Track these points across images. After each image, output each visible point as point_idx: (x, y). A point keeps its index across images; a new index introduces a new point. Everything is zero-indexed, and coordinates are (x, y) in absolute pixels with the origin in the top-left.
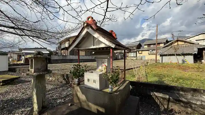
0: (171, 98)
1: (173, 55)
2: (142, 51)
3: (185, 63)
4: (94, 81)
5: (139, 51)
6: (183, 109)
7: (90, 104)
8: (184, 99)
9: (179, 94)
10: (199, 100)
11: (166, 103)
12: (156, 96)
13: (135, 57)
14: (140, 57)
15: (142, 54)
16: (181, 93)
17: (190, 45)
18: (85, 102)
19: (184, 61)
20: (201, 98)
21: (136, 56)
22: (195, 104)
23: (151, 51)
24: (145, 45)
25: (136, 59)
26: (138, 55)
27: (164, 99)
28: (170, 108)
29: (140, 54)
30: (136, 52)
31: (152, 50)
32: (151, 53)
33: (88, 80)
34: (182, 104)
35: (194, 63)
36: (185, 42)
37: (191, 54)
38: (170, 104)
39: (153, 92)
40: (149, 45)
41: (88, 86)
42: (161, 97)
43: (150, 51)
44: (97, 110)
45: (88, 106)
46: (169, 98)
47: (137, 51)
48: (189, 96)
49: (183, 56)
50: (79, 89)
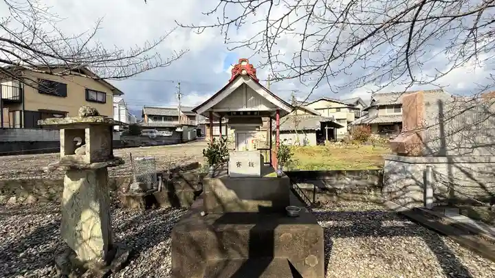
0: (317, 187)
1: (293, 132)
3: (307, 145)
4: (251, 165)
6: (329, 198)
7: (245, 201)
8: (330, 187)
9: (324, 180)
10: (342, 184)
11: (311, 195)
12: (300, 189)
16: (327, 178)
17: (311, 116)
18: (235, 201)
19: (305, 142)
20: (344, 181)
22: (340, 189)
27: (309, 190)
28: (317, 201)
33: (239, 164)
34: (328, 192)
35: (318, 145)
36: (306, 111)
37: (312, 131)
38: (317, 195)
39: (295, 183)
41: (239, 174)
42: (306, 190)
44: (260, 207)
45: (241, 206)
46: (315, 188)
48: (334, 180)
49: (304, 134)
50: (220, 183)
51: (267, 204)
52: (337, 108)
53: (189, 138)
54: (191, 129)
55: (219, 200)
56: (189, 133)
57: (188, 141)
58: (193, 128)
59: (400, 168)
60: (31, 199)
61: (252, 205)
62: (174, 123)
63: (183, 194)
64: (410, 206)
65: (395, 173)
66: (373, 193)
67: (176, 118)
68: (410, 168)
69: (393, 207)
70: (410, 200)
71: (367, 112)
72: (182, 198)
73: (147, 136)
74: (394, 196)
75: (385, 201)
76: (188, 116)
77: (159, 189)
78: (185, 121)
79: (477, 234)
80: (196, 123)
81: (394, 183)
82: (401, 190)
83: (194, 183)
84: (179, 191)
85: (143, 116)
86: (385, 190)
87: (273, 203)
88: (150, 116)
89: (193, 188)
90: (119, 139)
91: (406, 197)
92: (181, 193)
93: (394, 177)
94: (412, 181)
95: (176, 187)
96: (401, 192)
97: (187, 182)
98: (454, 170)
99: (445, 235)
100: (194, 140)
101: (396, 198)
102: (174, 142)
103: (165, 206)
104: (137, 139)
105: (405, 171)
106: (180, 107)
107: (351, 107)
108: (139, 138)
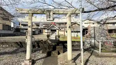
3: (78, 36)
4: (54, 38)
24: (57, 24)
31: (62, 28)
33: (52, 38)
45: (52, 44)
49: (77, 33)
50: (49, 40)
52: (93, 23)
53: (37, 33)
55: (49, 43)
56: (37, 31)
58: (38, 29)
60: (7, 46)
61: (54, 44)
63: (41, 45)
64: (86, 48)
71: (103, 25)
73: (22, 32)
76: (37, 25)
78: (35, 27)
80: (39, 28)
85: (19, 24)
88: (22, 25)
90: (13, 33)
95: (39, 44)
100: (39, 34)
103: (37, 48)
104: (19, 33)
107: (98, 23)
108: (20, 33)
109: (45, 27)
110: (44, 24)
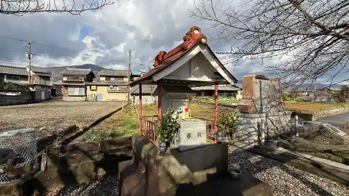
2: (97, 85)
4: (199, 135)
5: (90, 86)
7: (196, 174)
13: (82, 96)
14: (93, 96)
15: (96, 90)
21: (86, 95)
23: (112, 87)
24: (101, 76)
25: (85, 101)
26: (89, 92)
29: (94, 90)
30: (85, 87)
31: (114, 86)
32: (113, 90)
33: (189, 136)
40: (108, 77)
43: (110, 86)
44: (208, 175)
47: (88, 85)
51: (212, 171)
53: (43, 97)
54: (45, 89)
56: (43, 93)
57: (41, 101)
59: (245, 121)
61: (201, 176)
62: (23, 82)
63: (80, 168)
64: (253, 145)
65: (242, 125)
66: (227, 138)
67: (25, 77)
68: (252, 121)
69: (241, 146)
70: (253, 141)
72: (79, 172)
74: (240, 139)
75: (234, 143)
76: (41, 77)
77: (43, 168)
78: (37, 81)
79: (297, 158)
80: (51, 84)
81: (240, 131)
82: (246, 135)
83: (94, 152)
84: (74, 165)
86: (234, 135)
87: (217, 169)
89: (92, 159)
91: (250, 139)
92: (76, 167)
93: (241, 127)
94: (254, 130)
95: (70, 160)
96: (246, 137)
97: (85, 153)
98: (268, 120)
99: (285, 163)
100: (48, 99)
101: (243, 140)
102: (22, 101)
105: (249, 123)
106: (31, 67)
109: (69, 82)
110: (64, 76)
